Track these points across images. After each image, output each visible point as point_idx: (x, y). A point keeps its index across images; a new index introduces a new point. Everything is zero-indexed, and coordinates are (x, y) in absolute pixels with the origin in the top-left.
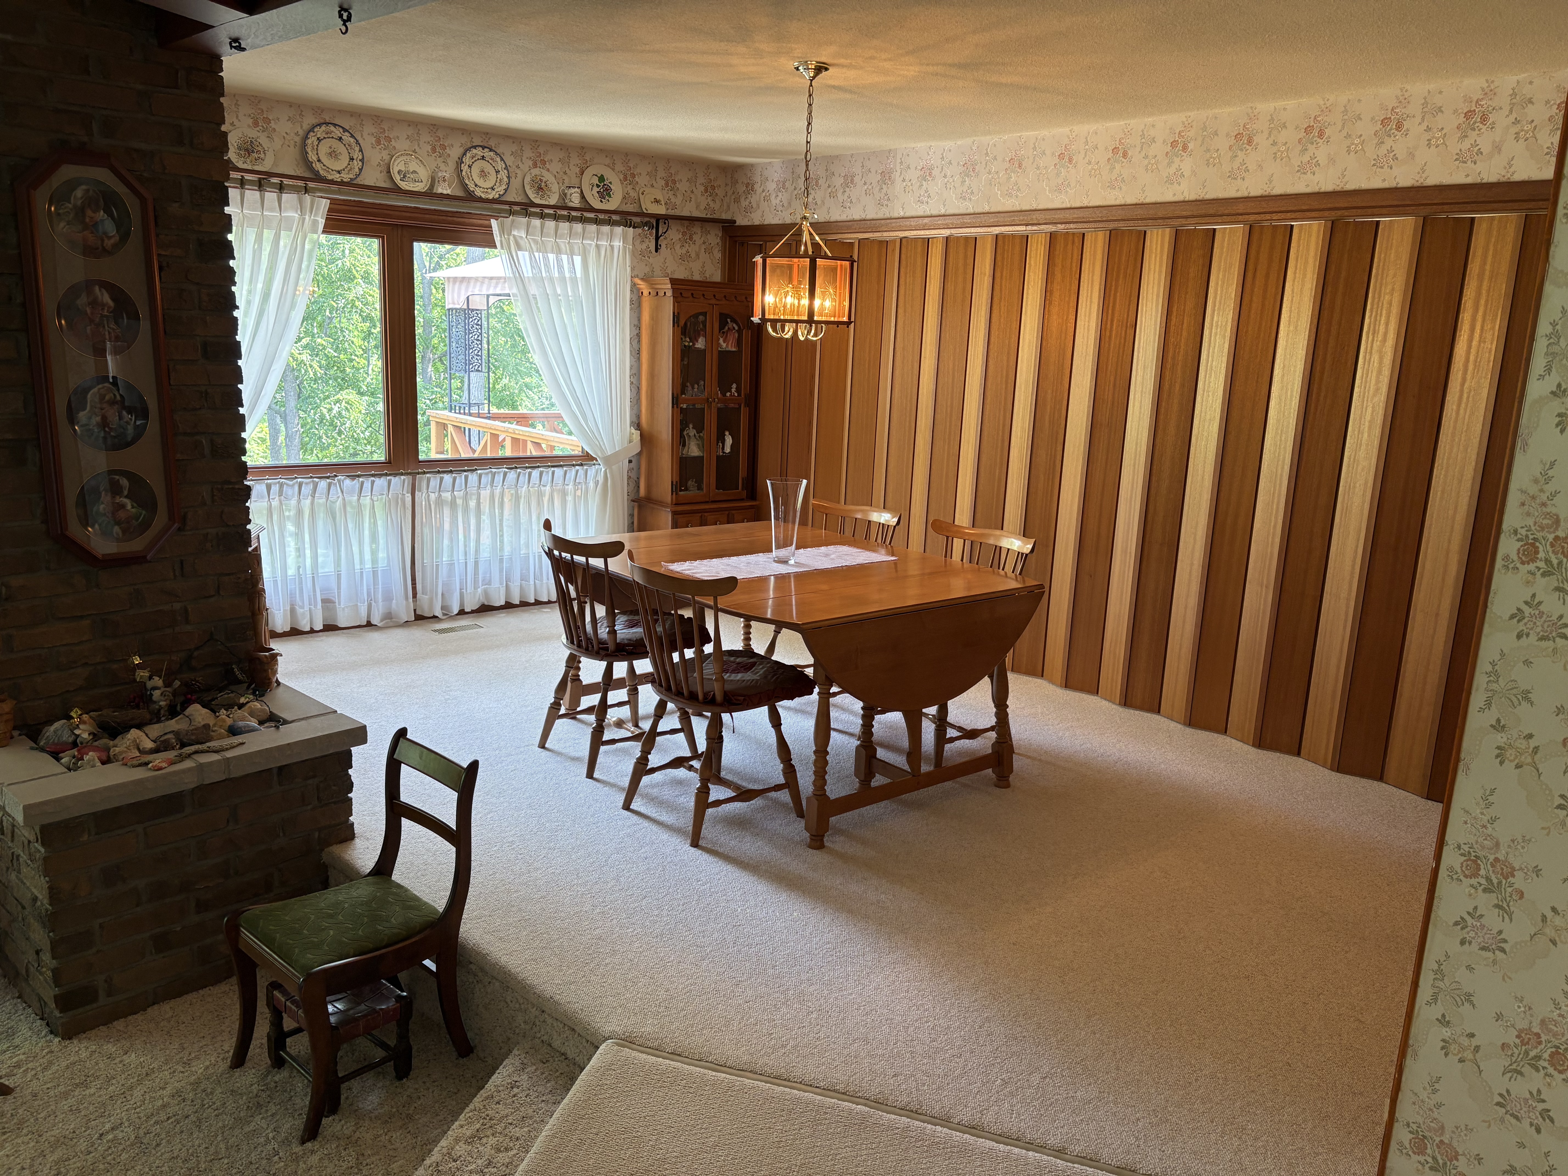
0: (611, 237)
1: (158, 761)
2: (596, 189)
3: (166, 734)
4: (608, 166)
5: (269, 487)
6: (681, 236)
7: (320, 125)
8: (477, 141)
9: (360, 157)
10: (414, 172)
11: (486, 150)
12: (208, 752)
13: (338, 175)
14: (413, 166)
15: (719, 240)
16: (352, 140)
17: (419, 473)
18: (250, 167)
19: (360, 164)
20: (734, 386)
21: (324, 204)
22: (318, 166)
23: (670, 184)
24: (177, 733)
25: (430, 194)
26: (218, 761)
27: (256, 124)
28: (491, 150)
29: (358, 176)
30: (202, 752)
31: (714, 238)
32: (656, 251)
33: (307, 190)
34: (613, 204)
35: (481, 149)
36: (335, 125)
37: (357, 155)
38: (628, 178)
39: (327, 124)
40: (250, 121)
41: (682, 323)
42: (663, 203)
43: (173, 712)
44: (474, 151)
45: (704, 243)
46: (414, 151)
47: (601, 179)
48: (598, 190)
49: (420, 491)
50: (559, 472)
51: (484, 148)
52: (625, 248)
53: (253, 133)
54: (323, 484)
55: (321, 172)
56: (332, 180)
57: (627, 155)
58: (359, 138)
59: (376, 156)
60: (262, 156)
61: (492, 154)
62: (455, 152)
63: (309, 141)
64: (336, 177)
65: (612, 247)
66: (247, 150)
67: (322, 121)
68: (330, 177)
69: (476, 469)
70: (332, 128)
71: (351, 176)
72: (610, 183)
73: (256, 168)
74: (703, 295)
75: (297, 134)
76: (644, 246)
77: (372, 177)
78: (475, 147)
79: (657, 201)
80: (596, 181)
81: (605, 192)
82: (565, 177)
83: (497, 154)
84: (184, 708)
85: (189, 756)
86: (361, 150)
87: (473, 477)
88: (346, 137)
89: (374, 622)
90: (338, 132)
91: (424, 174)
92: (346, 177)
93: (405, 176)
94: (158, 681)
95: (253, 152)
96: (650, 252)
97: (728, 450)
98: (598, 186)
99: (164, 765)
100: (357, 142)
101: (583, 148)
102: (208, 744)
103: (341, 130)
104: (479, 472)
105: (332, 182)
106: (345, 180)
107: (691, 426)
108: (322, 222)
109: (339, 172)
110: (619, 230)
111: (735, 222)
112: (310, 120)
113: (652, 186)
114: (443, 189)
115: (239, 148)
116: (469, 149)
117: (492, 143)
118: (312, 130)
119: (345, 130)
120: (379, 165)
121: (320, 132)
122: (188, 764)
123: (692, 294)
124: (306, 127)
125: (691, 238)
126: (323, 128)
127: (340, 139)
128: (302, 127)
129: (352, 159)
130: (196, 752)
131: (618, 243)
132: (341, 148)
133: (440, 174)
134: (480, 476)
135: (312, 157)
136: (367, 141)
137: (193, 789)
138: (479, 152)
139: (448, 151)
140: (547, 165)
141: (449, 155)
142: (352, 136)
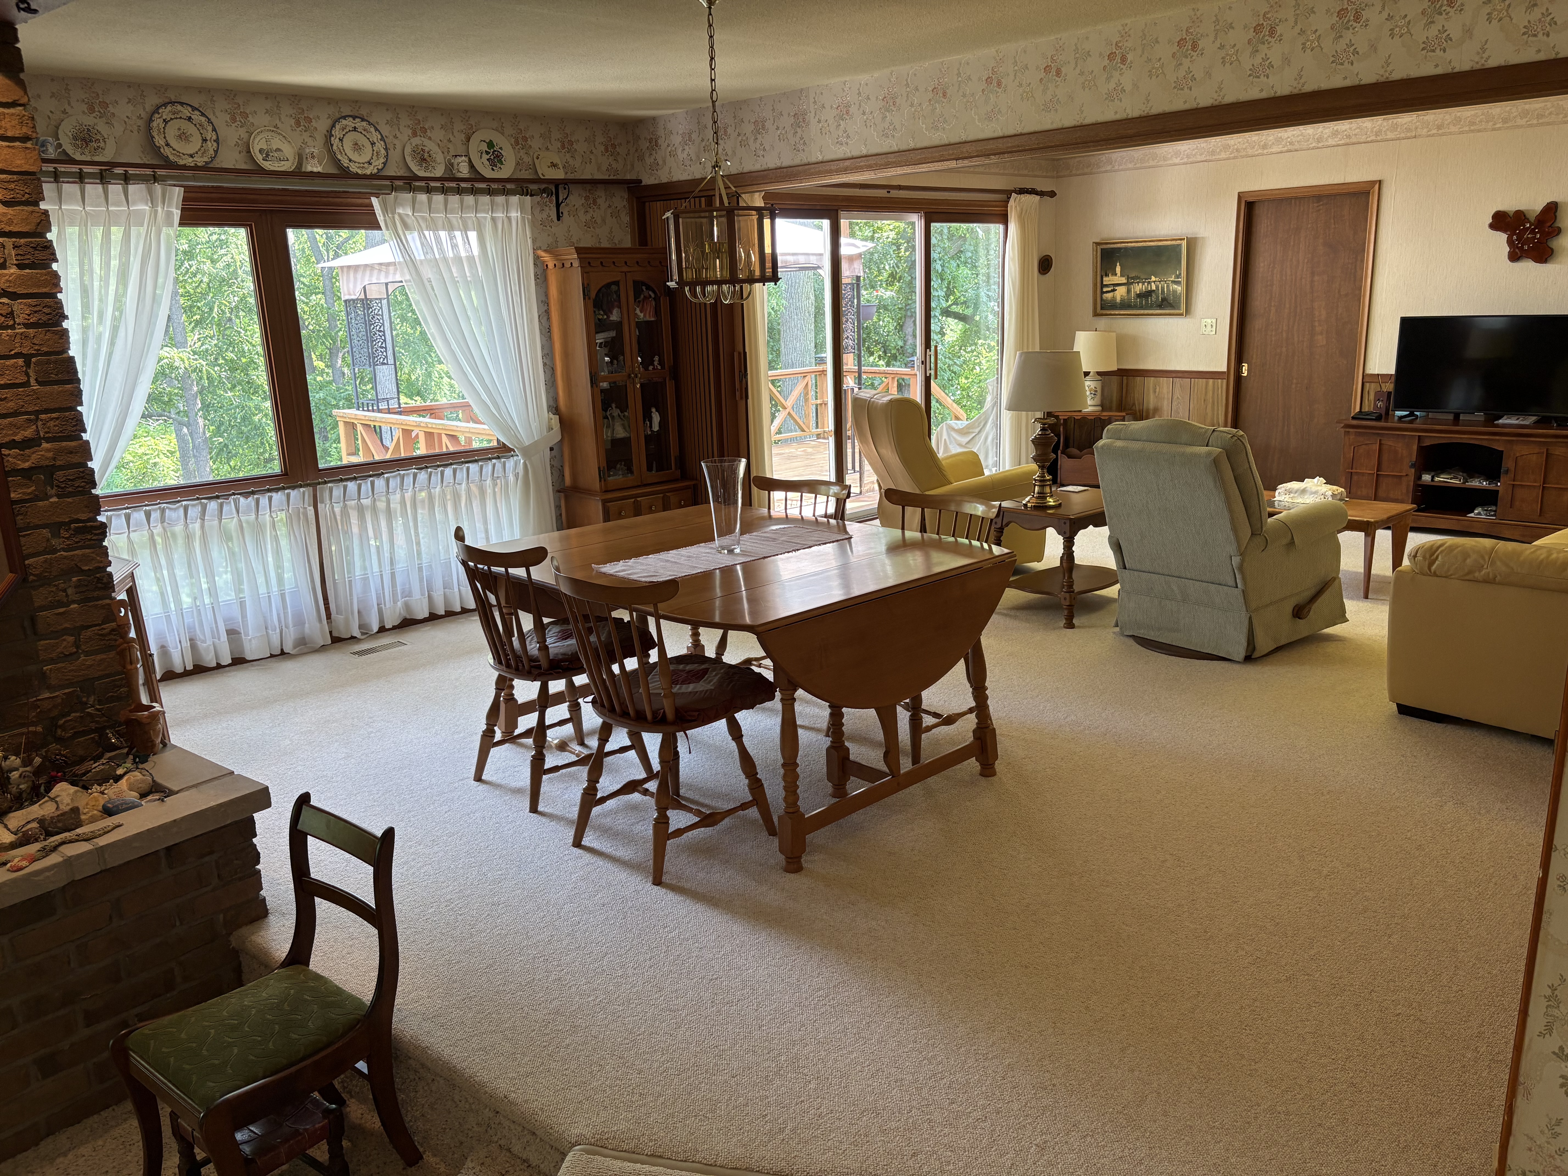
0: (507, 208)
1: (16, 860)
2: (485, 157)
3: (28, 822)
4: (497, 130)
5: (148, 515)
6: (583, 201)
7: (165, 105)
8: (346, 111)
9: (214, 137)
10: (278, 150)
11: (358, 120)
12: (77, 841)
13: (191, 159)
14: (276, 143)
15: (625, 203)
16: (203, 119)
17: (319, 483)
18: (88, 159)
19: (215, 144)
20: (656, 358)
21: (177, 193)
22: (167, 151)
23: (567, 145)
24: (41, 821)
25: (298, 174)
26: (89, 852)
27: (92, 110)
28: (363, 120)
29: (213, 159)
30: (71, 842)
31: (620, 200)
32: (558, 219)
33: (155, 179)
34: (506, 171)
35: (351, 119)
36: (182, 104)
37: (210, 135)
38: (520, 142)
39: (173, 103)
40: (84, 107)
41: (593, 294)
42: (560, 166)
43: (36, 794)
44: (344, 122)
45: (610, 206)
46: (276, 126)
47: (490, 144)
48: (488, 157)
49: (322, 502)
50: (474, 467)
51: (354, 118)
52: (523, 219)
53: (89, 120)
54: (213, 505)
55: (171, 157)
56: (184, 166)
57: (515, 116)
58: (211, 116)
59: (231, 134)
60: (102, 144)
61: (364, 124)
62: (322, 125)
63: (154, 124)
64: (189, 162)
65: (509, 218)
66: (84, 139)
67: (167, 100)
68: (182, 162)
69: (383, 473)
70: (179, 107)
71: (206, 159)
72: (501, 148)
73: (96, 159)
74: (614, 263)
75: (140, 117)
76: (544, 216)
77: (230, 159)
78: (344, 118)
79: (554, 165)
80: (484, 147)
81: (496, 159)
82: (450, 145)
83: (370, 124)
84: (48, 790)
85: (55, 849)
86: (214, 130)
87: (380, 483)
88: (196, 116)
89: (286, 651)
90: (186, 112)
91: (289, 151)
92: (200, 161)
93: (267, 155)
94: (14, 761)
95: (91, 141)
96: (552, 221)
97: (656, 428)
98: (487, 153)
99: (24, 863)
100: (209, 121)
101: (467, 111)
102: (79, 831)
103: (190, 109)
104: (386, 475)
105: (185, 167)
106: (199, 164)
107: (614, 406)
108: (177, 214)
109: (191, 156)
110: (515, 199)
111: (640, 181)
112: (152, 100)
113: (547, 149)
114: (314, 167)
115: (75, 138)
116: (337, 120)
117: (364, 112)
118: (156, 111)
119: (194, 109)
120: (237, 145)
121: (166, 113)
122: (54, 859)
123: (602, 263)
124: (149, 108)
125: (595, 202)
126: (169, 108)
127: (190, 119)
128: (144, 109)
129: (205, 140)
130: (63, 843)
131: (515, 214)
132: (191, 129)
133: (307, 151)
134: (388, 480)
135: (159, 141)
136: (221, 119)
137: (64, 887)
138: (349, 123)
139: (314, 123)
140: (429, 133)
141: (316, 129)
142: (203, 114)
